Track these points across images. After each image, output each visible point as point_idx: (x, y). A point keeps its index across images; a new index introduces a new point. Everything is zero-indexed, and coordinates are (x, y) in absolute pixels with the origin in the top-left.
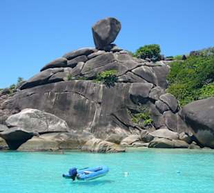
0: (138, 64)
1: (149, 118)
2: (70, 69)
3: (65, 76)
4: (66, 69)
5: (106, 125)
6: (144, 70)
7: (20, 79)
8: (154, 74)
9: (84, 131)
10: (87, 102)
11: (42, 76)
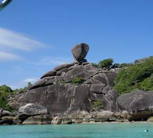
0: (97, 72)
1: (101, 105)
2: (58, 76)
3: (54, 81)
4: (55, 77)
5: (77, 109)
6: (101, 75)
7: (29, 83)
8: (106, 78)
9: (65, 113)
10: (67, 96)
11: (41, 82)
